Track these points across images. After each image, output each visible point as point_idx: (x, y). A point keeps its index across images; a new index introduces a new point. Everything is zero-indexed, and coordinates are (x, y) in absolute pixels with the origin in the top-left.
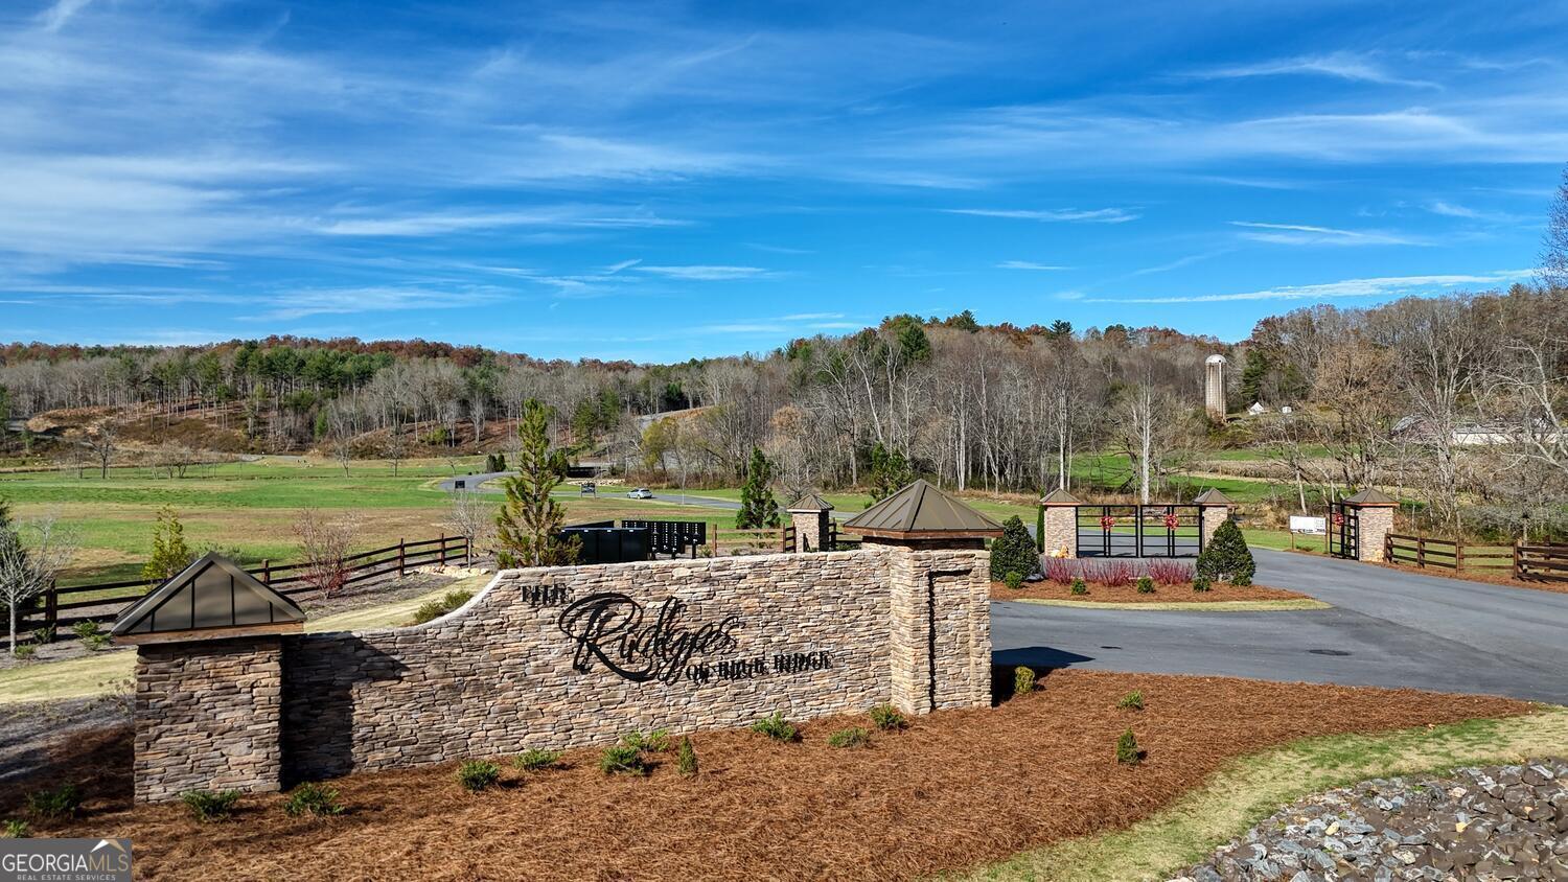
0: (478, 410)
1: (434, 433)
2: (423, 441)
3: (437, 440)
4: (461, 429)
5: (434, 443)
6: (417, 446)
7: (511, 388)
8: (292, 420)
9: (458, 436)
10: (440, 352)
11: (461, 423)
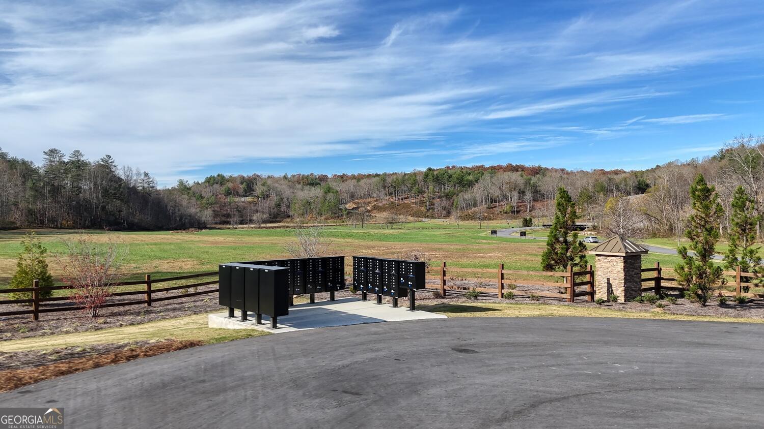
0: (529, 196)
1: (507, 208)
2: (501, 212)
3: (508, 211)
4: (521, 206)
5: (506, 213)
6: (498, 214)
7: (546, 184)
8: (445, 203)
9: (518, 209)
10: (519, 169)
11: (520, 203)
